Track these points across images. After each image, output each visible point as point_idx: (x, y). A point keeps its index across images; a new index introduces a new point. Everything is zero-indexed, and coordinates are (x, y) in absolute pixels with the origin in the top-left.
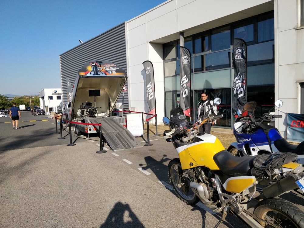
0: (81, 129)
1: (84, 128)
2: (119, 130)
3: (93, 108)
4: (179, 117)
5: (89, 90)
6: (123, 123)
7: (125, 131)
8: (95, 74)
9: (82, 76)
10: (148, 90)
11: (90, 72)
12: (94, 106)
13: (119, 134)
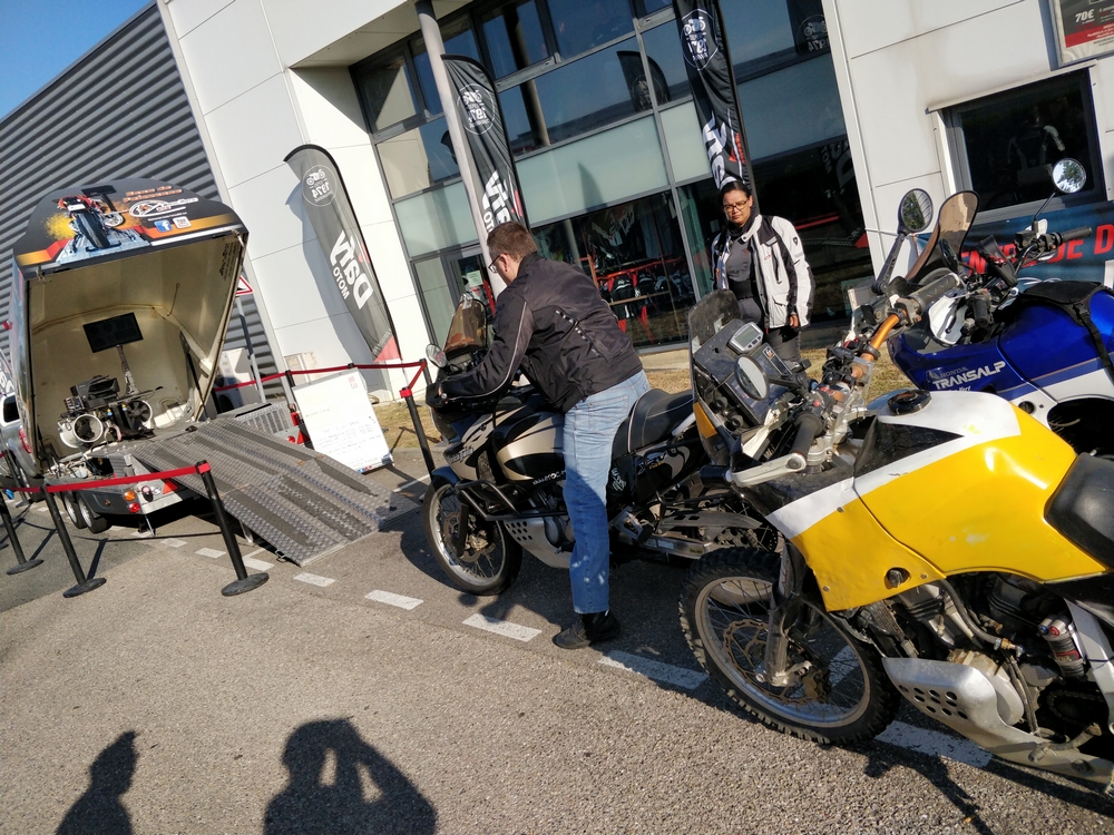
0: (103, 502)
1: (118, 498)
2: (284, 466)
3: (127, 401)
4: (734, 342)
5: (84, 326)
6: (283, 432)
7: (313, 462)
8: (97, 248)
9: (36, 270)
10: (342, 269)
11: (71, 242)
12: (128, 389)
13: (293, 484)
